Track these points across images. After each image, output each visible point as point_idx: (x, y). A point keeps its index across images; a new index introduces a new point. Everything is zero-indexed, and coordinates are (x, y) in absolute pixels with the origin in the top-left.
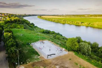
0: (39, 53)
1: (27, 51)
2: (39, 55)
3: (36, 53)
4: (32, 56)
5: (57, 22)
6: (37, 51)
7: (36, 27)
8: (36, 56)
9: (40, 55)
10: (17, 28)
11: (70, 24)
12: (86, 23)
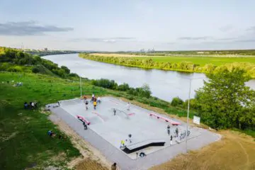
0: (74, 142)
1: (14, 134)
2: (77, 153)
3: (58, 141)
4: (30, 158)
5: (129, 66)
6: (68, 132)
7: (74, 75)
8: (54, 159)
9: (82, 151)
10: (10, 71)
11: (165, 68)
12: (206, 67)
